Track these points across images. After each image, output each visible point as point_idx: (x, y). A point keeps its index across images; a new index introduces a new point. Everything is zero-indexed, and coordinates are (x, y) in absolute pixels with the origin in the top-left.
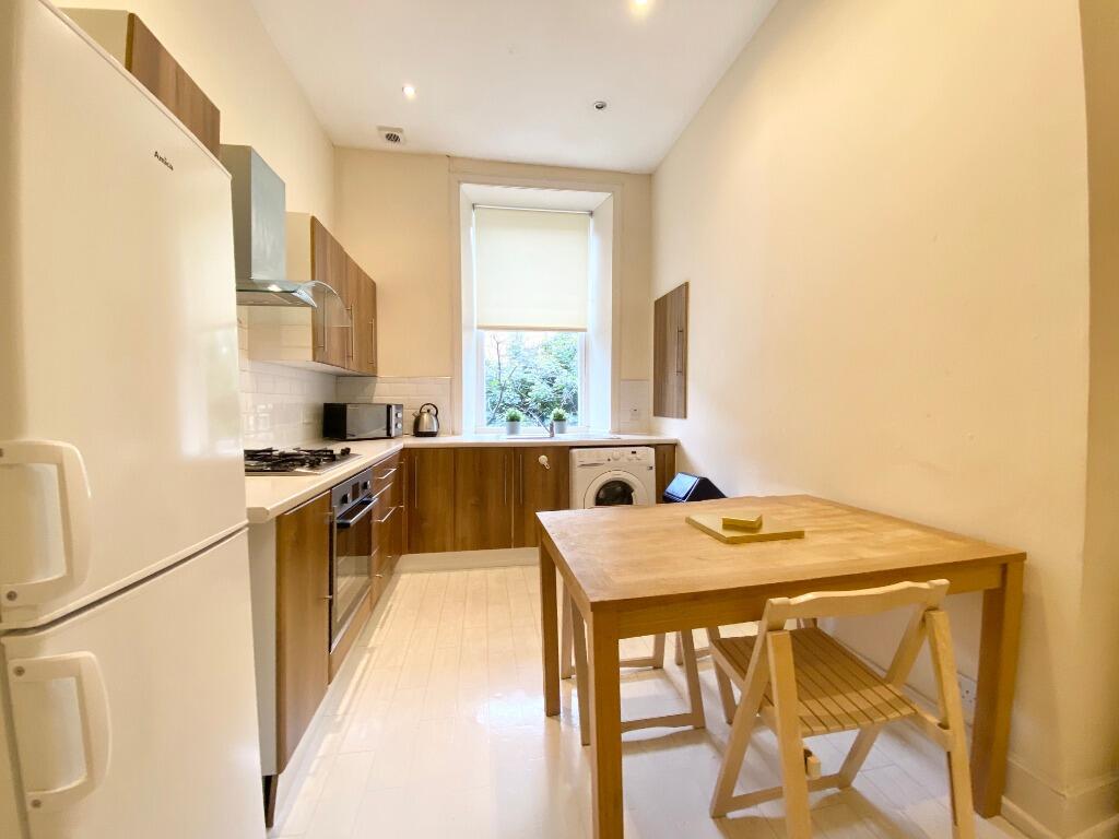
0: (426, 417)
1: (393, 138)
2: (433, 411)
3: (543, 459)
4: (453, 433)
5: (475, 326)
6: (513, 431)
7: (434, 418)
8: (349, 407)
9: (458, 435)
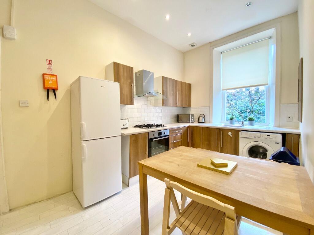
0: (201, 118)
1: (193, 46)
2: (203, 116)
3: (230, 134)
4: (210, 123)
5: (221, 89)
6: (231, 123)
7: (203, 118)
8: (180, 115)
9: (211, 123)
